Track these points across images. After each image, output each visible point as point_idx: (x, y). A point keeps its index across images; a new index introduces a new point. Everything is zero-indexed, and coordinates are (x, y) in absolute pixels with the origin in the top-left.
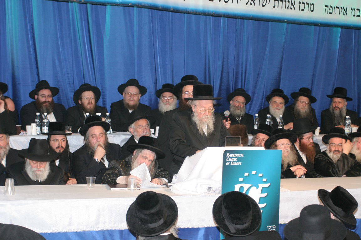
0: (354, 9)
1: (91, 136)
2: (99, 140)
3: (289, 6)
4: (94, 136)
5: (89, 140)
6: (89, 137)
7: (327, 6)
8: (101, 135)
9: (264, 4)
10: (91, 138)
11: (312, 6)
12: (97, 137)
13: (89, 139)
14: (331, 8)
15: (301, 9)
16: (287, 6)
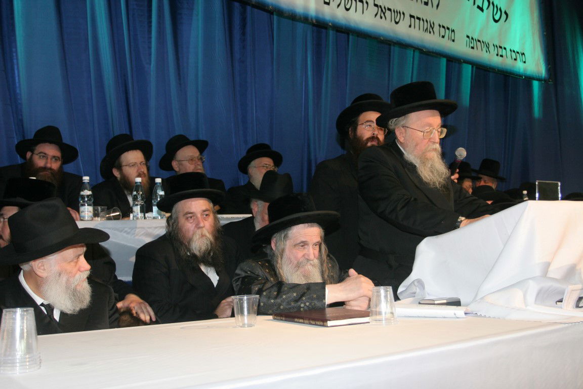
0: (497, 46)
1: (184, 215)
2: (202, 225)
3: (427, 28)
4: (190, 215)
5: (180, 225)
6: (177, 218)
7: (468, 37)
8: (207, 213)
9: (397, 20)
10: (182, 220)
11: (453, 33)
12: (197, 217)
13: (178, 223)
14: (472, 41)
15: (441, 36)
16: (425, 28)
